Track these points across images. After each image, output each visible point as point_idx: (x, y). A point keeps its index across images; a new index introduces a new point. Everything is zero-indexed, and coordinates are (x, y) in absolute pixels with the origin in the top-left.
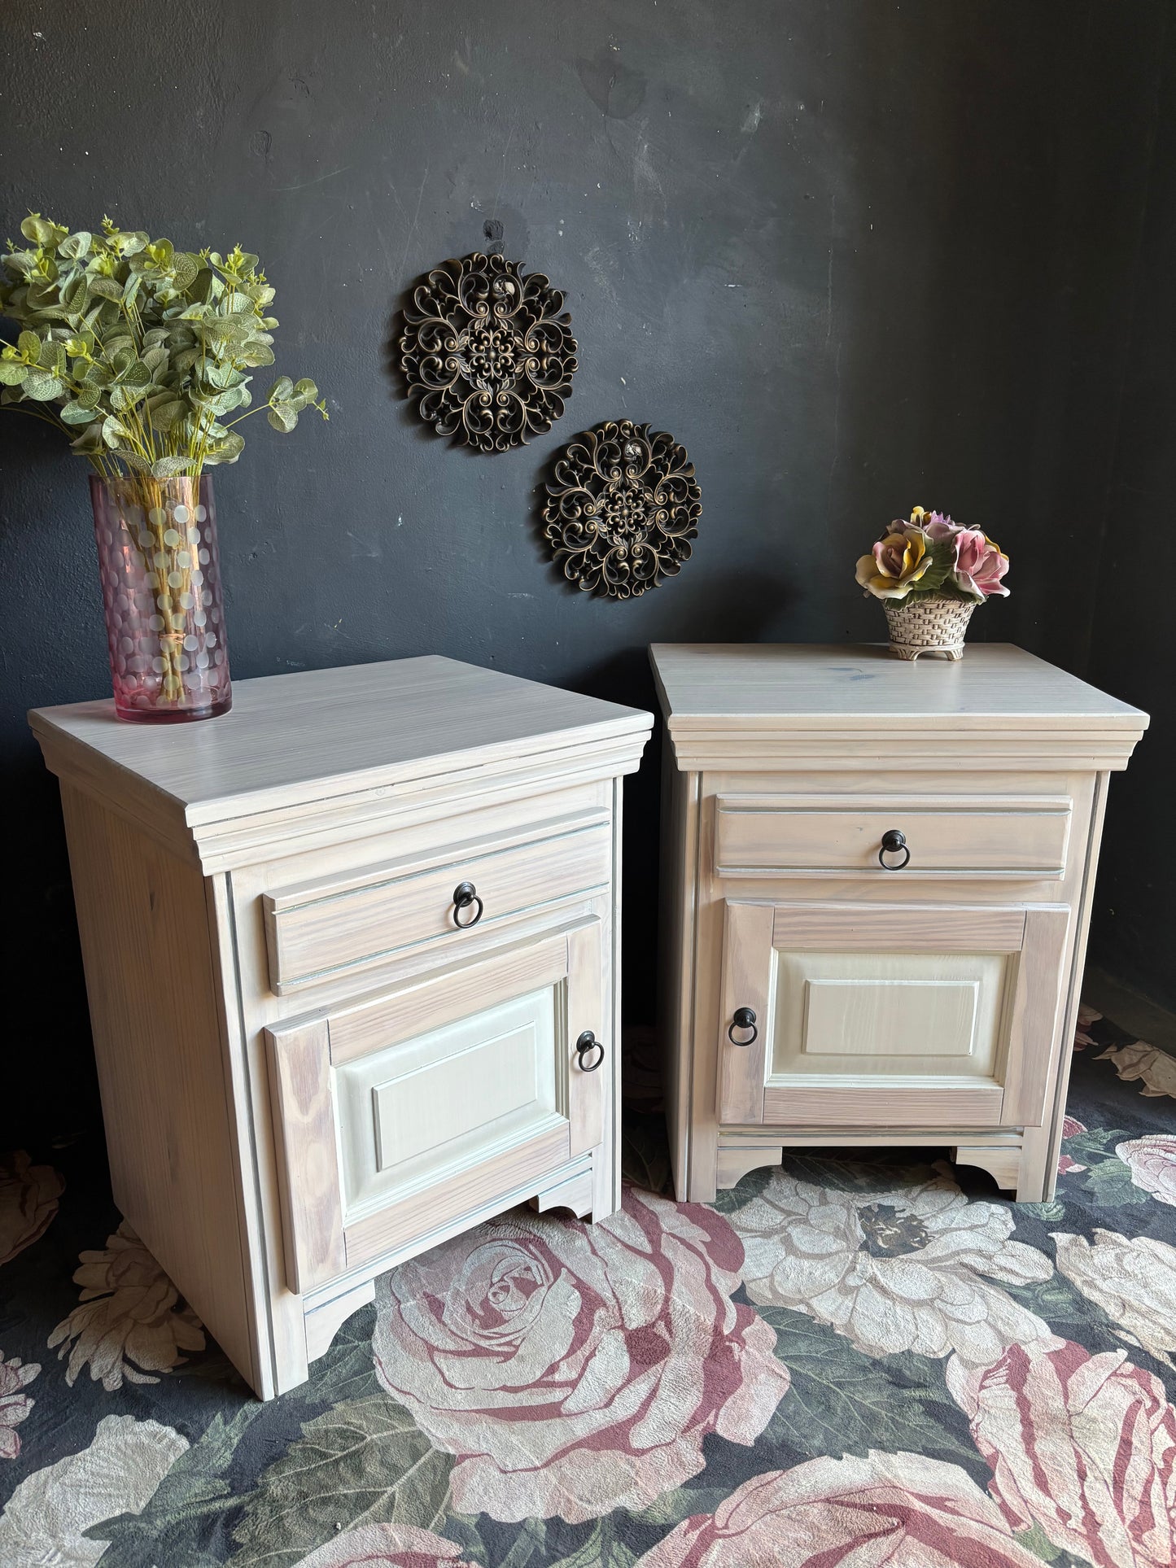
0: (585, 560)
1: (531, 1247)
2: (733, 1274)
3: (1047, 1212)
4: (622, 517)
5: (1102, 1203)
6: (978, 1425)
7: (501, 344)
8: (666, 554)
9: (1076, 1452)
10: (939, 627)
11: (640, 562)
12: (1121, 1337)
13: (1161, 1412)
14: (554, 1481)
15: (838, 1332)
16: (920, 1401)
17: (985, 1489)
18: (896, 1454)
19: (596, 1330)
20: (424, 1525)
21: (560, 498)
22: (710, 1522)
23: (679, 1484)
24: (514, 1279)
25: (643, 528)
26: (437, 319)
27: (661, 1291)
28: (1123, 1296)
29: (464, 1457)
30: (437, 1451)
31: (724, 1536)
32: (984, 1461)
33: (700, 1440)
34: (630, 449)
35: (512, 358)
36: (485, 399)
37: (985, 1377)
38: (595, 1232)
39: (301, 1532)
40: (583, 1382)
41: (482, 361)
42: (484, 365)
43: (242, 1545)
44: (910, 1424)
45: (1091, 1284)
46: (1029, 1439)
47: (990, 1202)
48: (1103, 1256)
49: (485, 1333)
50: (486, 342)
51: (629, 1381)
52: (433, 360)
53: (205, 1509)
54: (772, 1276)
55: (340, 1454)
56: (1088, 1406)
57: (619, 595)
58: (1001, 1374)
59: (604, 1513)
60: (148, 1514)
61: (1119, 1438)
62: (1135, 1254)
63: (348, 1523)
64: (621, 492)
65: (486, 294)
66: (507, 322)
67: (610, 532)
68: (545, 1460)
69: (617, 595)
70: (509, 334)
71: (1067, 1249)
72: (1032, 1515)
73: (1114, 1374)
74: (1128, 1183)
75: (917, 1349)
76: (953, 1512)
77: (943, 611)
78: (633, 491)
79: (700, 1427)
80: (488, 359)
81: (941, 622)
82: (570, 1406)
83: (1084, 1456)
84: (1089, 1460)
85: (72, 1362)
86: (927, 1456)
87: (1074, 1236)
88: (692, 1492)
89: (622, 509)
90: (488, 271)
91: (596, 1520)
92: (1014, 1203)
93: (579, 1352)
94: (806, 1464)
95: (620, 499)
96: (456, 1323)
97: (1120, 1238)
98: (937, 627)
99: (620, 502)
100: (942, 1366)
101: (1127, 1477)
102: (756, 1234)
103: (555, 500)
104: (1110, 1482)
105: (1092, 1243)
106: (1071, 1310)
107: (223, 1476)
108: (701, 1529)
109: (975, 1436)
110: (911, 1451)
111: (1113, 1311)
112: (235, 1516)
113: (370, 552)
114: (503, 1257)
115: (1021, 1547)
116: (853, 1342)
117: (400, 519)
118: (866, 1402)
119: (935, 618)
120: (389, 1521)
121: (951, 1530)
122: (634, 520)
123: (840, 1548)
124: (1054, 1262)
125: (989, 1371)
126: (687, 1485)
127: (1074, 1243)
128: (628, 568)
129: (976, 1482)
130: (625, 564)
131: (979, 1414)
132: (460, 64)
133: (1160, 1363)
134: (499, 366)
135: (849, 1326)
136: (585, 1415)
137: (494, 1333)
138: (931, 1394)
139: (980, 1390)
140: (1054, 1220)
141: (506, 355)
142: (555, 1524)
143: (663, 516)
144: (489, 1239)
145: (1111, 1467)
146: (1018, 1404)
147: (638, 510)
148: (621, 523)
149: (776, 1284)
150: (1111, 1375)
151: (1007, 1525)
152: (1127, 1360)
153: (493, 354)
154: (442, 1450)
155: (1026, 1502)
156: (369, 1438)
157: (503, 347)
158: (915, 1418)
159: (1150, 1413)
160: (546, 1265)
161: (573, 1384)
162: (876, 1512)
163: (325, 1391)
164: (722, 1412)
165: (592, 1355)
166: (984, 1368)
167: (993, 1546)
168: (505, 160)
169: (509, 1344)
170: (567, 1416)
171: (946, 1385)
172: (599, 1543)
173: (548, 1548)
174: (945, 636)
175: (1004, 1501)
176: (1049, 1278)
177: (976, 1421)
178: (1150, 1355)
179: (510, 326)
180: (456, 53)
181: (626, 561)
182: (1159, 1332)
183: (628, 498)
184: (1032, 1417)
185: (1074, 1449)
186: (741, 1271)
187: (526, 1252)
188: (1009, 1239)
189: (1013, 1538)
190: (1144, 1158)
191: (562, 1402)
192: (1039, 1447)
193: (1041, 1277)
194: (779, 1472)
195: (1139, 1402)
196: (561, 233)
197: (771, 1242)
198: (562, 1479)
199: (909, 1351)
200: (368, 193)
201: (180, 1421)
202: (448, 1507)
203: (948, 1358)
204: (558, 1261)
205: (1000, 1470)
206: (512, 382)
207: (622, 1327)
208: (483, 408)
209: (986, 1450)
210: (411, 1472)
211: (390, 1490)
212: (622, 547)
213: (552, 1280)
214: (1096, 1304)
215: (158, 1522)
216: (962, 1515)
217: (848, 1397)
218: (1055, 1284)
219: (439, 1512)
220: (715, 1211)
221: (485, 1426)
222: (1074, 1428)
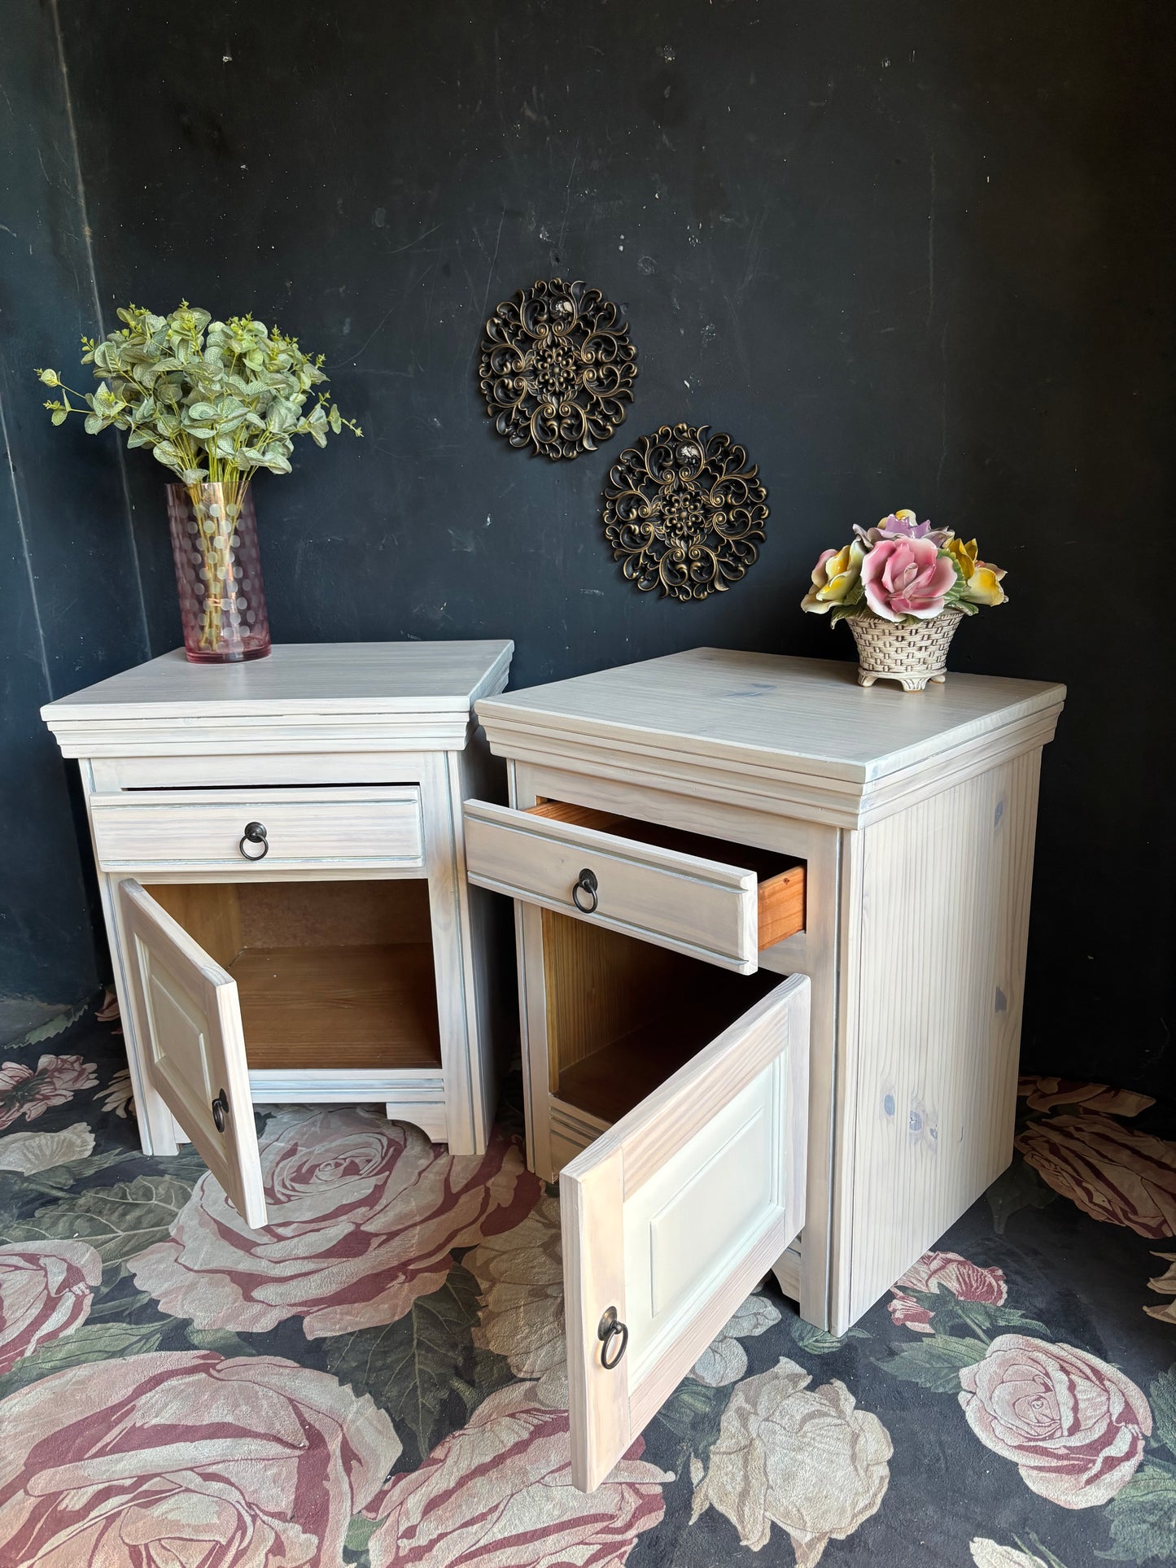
0: (641, 561)
1: (392, 1150)
2: (482, 1235)
3: (816, 1341)
4: (680, 519)
5: (887, 1367)
6: (463, 1434)
7: (562, 360)
8: (725, 557)
9: (497, 1506)
10: (880, 651)
11: (699, 564)
12: (692, 1468)
13: (618, 1538)
14: (187, 1283)
15: (480, 1314)
16: (452, 1391)
17: (392, 1473)
18: (379, 1409)
19: (344, 1217)
20: (103, 1262)
21: (617, 499)
22: (216, 1361)
23: (238, 1330)
24: (352, 1162)
25: (702, 530)
26: (505, 345)
27: (418, 1219)
28: (757, 1442)
29: (173, 1240)
30: (167, 1229)
31: (211, 1375)
32: (424, 1458)
33: (289, 1315)
34: (685, 451)
35: (574, 371)
36: (549, 411)
37: (527, 1412)
38: (443, 1160)
39: (62, 1226)
40: (287, 1242)
41: (547, 377)
42: (549, 379)
43: (34, 1216)
44: (420, 1400)
45: (743, 1417)
46: (481, 1470)
47: (774, 1304)
48: (800, 1404)
49: (288, 1183)
50: (549, 360)
51: (311, 1257)
52: (503, 382)
53: (46, 1190)
54: (504, 1253)
55: (131, 1201)
56: (565, 1488)
57: (681, 596)
58: (543, 1418)
59: (180, 1316)
60: (28, 1179)
61: (546, 1525)
62: (839, 1422)
63: (82, 1237)
64: (678, 495)
65: (545, 316)
66: (566, 338)
67: (669, 534)
68: (202, 1268)
69: (679, 596)
70: (570, 349)
71: (776, 1377)
72: (389, 1515)
73: (631, 1485)
74: (958, 1369)
75: (512, 1361)
76: (348, 1470)
77: (876, 632)
78: (691, 494)
79: (300, 1309)
80: (553, 374)
81: (880, 644)
82: (258, 1250)
83: (496, 1515)
84: (495, 1519)
85: (111, 1088)
86: (394, 1426)
87: (804, 1372)
88: (237, 1339)
89: (680, 510)
90: (550, 294)
91: (171, 1316)
92: (796, 1317)
93: (313, 1225)
94: (316, 1372)
95: (677, 501)
96: (283, 1169)
97: (848, 1401)
98: (878, 651)
99: (677, 505)
100: (509, 1381)
101: (498, 1553)
102: (542, 1220)
103: (614, 502)
104: (482, 1543)
105: (811, 1387)
106: (687, 1420)
107: (75, 1180)
108: (206, 1361)
109: (448, 1440)
110: (390, 1415)
111: (724, 1443)
112: (54, 1201)
113: (466, 547)
114: (368, 1145)
115: (347, 1524)
116: (479, 1325)
117: (489, 519)
118: (417, 1366)
119: (873, 639)
120: (95, 1248)
121: (327, 1478)
122: (693, 522)
123: (250, 1431)
124: (742, 1379)
125: (538, 1410)
126: (239, 1334)
127: (794, 1379)
128: (686, 571)
129: (395, 1465)
130: (684, 566)
131: (476, 1430)
132: (529, 113)
133: (688, 1508)
134: (562, 380)
135: (493, 1316)
136: (258, 1260)
137: (292, 1186)
138: (467, 1393)
139: (508, 1416)
140: (811, 1351)
141: (568, 369)
142: (154, 1303)
143: (721, 519)
144: (378, 1130)
145: (499, 1537)
146: (516, 1444)
147: (696, 513)
148: (679, 525)
149: (498, 1259)
150: (626, 1483)
151: (364, 1506)
152: (661, 1484)
153: (557, 370)
154: (170, 1230)
155: (401, 1504)
156: (154, 1201)
157: (564, 362)
158: (429, 1400)
159: (607, 1530)
160: (382, 1165)
161: (281, 1238)
162: (305, 1429)
163: (171, 1167)
164: (329, 1309)
165: (318, 1230)
166: (537, 1406)
167: (332, 1508)
168: (569, 191)
169: (289, 1196)
170: (253, 1255)
171: (488, 1395)
172: (153, 1329)
173: (130, 1314)
174: (888, 662)
175: (387, 1492)
176: (714, 1386)
177: (465, 1432)
178: (690, 1497)
179: (570, 343)
180: (525, 103)
181: (683, 563)
182: (734, 1488)
183: (686, 500)
184: (508, 1461)
185: (499, 1504)
186: (489, 1238)
187: (384, 1151)
188: (738, 1339)
189: (352, 1515)
190: (1022, 1359)
191: (259, 1245)
192: (479, 1482)
193: (708, 1381)
194: (296, 1365)
195: (612, 1517)
196: (621, 248)
197: (544, 1231)
198: (192, 1287)
199: (505, 1358)
200: (457, 242)
201: (103, 1142)
202: (127, 1261)
203: (523, 1380)
204: (393, 1165)
205: (424, 1473)
206: (574, 392)
207: (358, 1226)
208: (548, 420)
209: (438, 1453)
210: (141, 1231)
211: (120, 1233)
212: (681, 548)
213: (371, 1175)
214: (719, 1430)
215: (25, 1185)
216: (349, 1476)
217: (414, 1355)
218: (710, 1393)
219: (120, 1260)
220: (543, 1190)
221: (209, 1233)
222: (524, 1491)
